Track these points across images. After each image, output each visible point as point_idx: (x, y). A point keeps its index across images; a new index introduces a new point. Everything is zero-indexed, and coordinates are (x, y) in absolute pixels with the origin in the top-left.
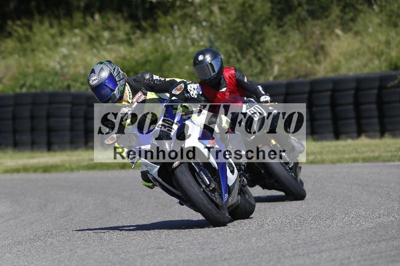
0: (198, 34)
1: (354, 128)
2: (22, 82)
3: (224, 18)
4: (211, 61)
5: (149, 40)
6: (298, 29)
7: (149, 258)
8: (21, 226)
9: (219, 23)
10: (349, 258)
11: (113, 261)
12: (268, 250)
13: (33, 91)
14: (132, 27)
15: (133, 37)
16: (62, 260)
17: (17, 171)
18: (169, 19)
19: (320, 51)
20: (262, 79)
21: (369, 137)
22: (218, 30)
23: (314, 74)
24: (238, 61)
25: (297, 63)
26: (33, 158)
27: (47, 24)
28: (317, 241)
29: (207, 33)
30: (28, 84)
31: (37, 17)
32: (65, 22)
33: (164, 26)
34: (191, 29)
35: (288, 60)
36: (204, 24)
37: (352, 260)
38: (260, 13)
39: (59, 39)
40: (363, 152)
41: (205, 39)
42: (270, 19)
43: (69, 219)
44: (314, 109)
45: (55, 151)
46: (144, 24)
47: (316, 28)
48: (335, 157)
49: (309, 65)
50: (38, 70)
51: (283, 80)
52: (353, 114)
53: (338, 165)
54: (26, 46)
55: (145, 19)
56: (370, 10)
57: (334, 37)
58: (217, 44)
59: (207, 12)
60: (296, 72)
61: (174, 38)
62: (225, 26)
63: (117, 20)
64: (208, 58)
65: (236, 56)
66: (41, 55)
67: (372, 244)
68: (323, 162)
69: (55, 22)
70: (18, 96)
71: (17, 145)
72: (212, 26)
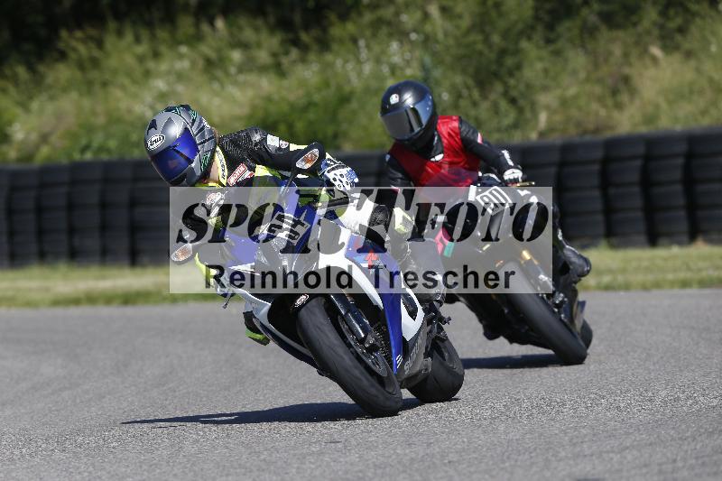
0: (403, 54)
1: (683, 226)
2: (84, 142)
3: (449, 26)
4: (414, 104)
5: (314, 65)
6: (583, 46)
7: (312, 460)
8: (82, 402)
9: (440, 36)
10: (675, 461)
11: (248, 465)
12: (527, 446)
13: (104, 157)
14: (283, 42)
15: (285, 61)
16: (155, 464)
17: (76, 301)
18: (350, 27)
19: (621, 87)
20: (517, 138)
21: (711, 241)
22: (438, 47)
23: (611, 128)
24: (475, 104)
25: (580, 109)
26: (104, 278)
27: (129, 37)
28: (615, 430)
29: (418, 53)
30: (95, 144)
31: (112, 25)
32: (162, 34)
33: (341, 41)
34: (388, 46)
35: (564, 103)
36: (413, 36)
37: (680, 464)
38: (513, 17)
39: (151, 65)
40: (700, 270)
41: (415, 64)
42: (533, 28)
43: (169, 389)
44: (612, 191)
45: (143, 266)
46: (304, 37)
47: (614, 44)
48: (650, 278)
49: (603, 112)
50: (114, 119)
51: (556, 139)
52: (681, 201)
53: (655, 292)
54: (92, 76)
55: (307, 28)
56: (713, 13)
57: (648, 61)
58: (437, 73)
59: (418, 15)
60: (578, 124)
61: (359, 62)
62: (451, 42)
63: (257, 29)
64: (409, 99)
65: (470, 96)
66: (118, 93)
67: (716, 436)
68: (627, 287)
69: (144, 33)
70: (77, 167)
71: (75, 255)
72: (427, 40)
